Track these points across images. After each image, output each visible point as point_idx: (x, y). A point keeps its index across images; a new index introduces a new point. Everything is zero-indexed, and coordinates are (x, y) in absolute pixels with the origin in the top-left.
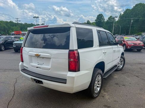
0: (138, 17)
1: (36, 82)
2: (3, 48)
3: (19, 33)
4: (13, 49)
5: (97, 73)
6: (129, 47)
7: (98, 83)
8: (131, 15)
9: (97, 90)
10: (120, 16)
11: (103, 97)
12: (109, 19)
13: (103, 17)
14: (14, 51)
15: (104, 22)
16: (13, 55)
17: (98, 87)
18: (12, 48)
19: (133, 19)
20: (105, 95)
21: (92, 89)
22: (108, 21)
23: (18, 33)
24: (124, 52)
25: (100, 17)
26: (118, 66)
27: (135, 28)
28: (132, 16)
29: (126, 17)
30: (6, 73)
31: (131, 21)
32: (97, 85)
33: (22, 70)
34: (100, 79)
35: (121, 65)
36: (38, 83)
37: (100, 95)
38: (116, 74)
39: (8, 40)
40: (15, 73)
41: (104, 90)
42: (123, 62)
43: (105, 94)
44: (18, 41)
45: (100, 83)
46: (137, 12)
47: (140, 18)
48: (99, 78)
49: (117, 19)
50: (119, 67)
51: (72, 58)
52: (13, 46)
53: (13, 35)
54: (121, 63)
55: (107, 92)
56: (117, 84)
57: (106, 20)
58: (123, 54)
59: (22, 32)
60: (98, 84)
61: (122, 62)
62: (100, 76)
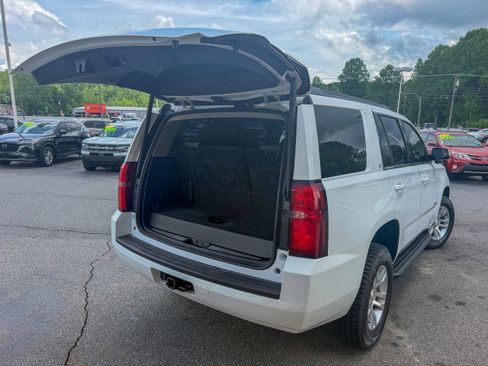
0: (474, 70)
1: (170, 284)
2: (48, 157)
3: (99, 111)
4: (81, 161)
5: (376, 262)
6: (455, 167)
7: (378, 294)
8: (454, 63)
9: (375, 319)
10: (418, 67)
11: (395, 345)
12: (383, 73)
13: (363, 69)
14: (84, 170)
15: (366, 82)
16: (79, 180)
17: (375, 307)
18: (79, 159)
19: (462, 77)
20: (401, 338)
21: (361, 318)
22: (378, 79)
23: (96, 111)
24: (449, 184)
25: (354, 67)
26: (431, 232)
27: (466, 105)
28: (455, 67)
29: (436, 71)
30: (60, 241)
31: (452, 83)
32: (375, 302)
33: (120, 238)
34: (383, 280)
35: (440, 228)
36: (177, 288)
37: (384, 337)
38: (426, 262)
39: (65, 133)
40: (87, 242)
41: (395, 318)
42: (447, 220)
43: (400, 333)
44: (97, 135)
45: (383, 293)
46: (472, 54)
47: (482, 74)
48: (382, 277)
49: (407, 76)
50: (433, 235)
51: (299, 209)
52: (83, 152)
53: (78, 115)
54: (442, 223)
55: (406, 327)
56: (435, 298)
57: (372, 79)
58: (446, 192)
59: (107, 108)
60: (377, 299)
61: (443, 218)
62: (385, 270)
